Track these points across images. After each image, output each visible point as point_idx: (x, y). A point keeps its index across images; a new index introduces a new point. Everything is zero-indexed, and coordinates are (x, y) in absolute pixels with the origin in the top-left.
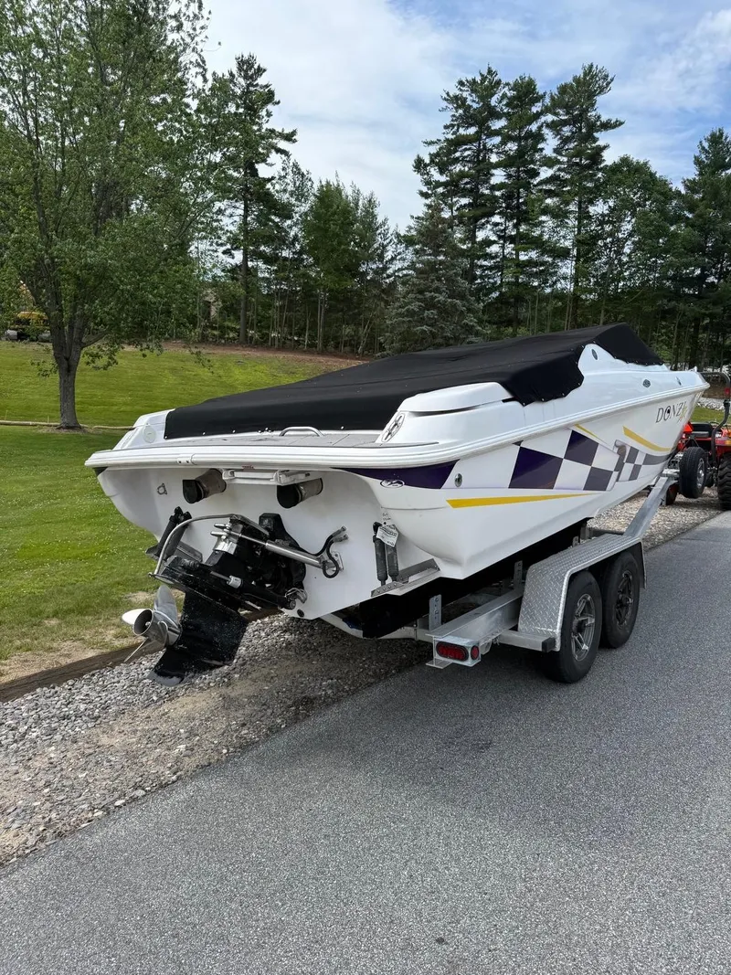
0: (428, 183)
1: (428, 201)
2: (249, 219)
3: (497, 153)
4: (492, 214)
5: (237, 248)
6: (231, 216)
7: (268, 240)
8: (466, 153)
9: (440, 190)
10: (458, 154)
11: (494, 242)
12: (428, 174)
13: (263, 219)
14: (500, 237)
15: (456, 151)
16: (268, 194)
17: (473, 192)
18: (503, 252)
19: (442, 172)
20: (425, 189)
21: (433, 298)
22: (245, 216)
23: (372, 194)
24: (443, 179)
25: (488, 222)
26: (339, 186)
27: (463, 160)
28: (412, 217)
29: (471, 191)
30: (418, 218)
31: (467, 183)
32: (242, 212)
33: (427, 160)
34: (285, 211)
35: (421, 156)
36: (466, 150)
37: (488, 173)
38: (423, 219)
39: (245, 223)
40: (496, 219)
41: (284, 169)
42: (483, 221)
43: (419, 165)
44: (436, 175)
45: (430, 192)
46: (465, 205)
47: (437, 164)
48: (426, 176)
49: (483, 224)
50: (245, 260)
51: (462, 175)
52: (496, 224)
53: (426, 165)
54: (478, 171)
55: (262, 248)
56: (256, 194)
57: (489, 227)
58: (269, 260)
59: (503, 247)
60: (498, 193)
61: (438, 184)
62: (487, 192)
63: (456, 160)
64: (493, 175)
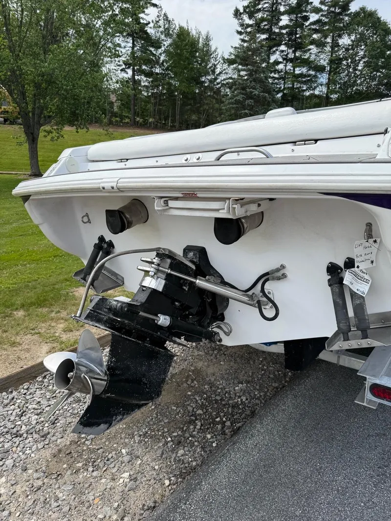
0: (242, 25)
1: (242, 37)
2: (136, 49)
3: (284, 5)
4: (279, 45)
5: (129, 68)
6: (125, 47)
7: (148, 62)
8: (265, 6)
9: (249, 30)
10: (260, 6)
11: (281, 62)
12: (242, 19)
13: (144, 49)
14: (284, 59)
15: (259, 4)
16: (146, 33)
17: (269, 31)
18: (286, 69)
19: (250, 18)
20: (240, 29)
21: (251, 92)
22: (133, 48)
23: (208, 33)
24: (251, 22)
25: (277, 50)
26: (188, 29)
27: (263, 10)
28: (232, 47)
29: (268, 30)
30: (236, 48)
31: (265, 25)
32: (131, 45)
33: (242, 11)
34: (157, 44)
35: (238, 7)
36: (265, 3)
37: (279, 18)
38: (238, 48)
39: (133, 53)
40: (283, 48)
41: (158, 16)
42: (274, 49)
43: (237, 13)
44: (248, 21)
45: (243, 31)
46: (264, 39)
47: (247, 13)
48: (240, 21)
49: (274, 52)
50: (134, 75)
51: (263, 20)
52: (283, 51)
53: (241, 14)
54: (272, 17)
55: (144, 67)
56: (139, 33)
57: (278, 53)
58: (148, 74)
59: (286, 66)
60: (284, 31)
61: (248, 26)
62: (277, 31)
63: (259, 10)
64: (281, 20)
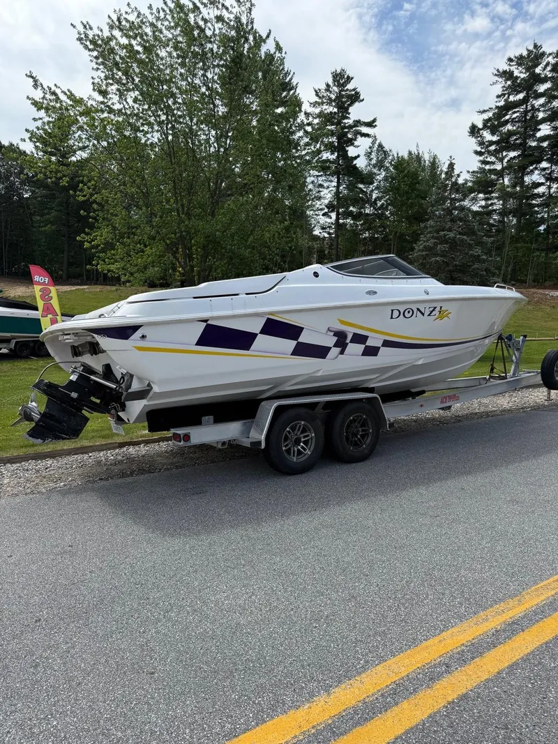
0: (481, 144)
1: (481, 158)
2: (341, 188)
3: (544, 111)
4: (540, 162)
5: (333, 211)
6: (328, 187)
7: (357, 201)
8: (515, 116)
9: (493, 148)
10: (507, 117)
11: (542, 184)
12: (481, 136)
13: (351, 187)
14: (547, 179)
15: (506, 114)
16: (355, 167)
17: (522, 145)
18: (550, 192)
19: (493, 134)
20: (479, 149)
21: (445, 235)
22: (338, 187)
23: (434, 159)
24: (495, 138)
25: (536, 168)
26: (419, 154)
27: (512, 121)
28: (468, 172)
30: (473, 172)
31: (516, 139)
32: (335, 184)
33: (480, 126)
34: (368, 179)
35: (475, 123)
36: (515, 113)
37: (536, 128)
38: (477, 172)
39: (337, 193)
40: (544, 165)
41: (370, 148)
42: (531, 168)
43: (474, 131)
44: (488, 136)
45: (483, 150)
46: (515, 157)
47: (488, 128)
48: (479, 139)
49: (532, 171)
50: (338, 219)
51: (510, 133)
52: (544, 169)
53: (479, 129)
54: (526, 129)
55: (351, 208)
56: (346, 169)
57: (537, 172)
58: (357, 217)
59: (549, 188)
60: (545, 144)
61: (491, 143)
62: (534, 144)
63: (507, 122)
64: (540, 130)
